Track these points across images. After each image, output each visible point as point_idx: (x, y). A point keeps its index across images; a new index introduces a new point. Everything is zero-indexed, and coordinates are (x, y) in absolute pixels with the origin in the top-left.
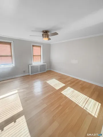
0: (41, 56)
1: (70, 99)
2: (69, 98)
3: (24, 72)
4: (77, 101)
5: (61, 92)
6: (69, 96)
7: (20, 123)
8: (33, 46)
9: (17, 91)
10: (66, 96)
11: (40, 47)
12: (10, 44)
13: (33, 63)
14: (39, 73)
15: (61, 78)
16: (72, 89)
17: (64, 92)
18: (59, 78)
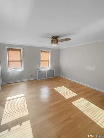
0: (49, 61)
1: (84, 112)
2: (82, 111)
3: (32, 76)
4: (94, 117)
5: (72, 103)
6: (82, 109)
7: (26, 127)
8: (42, 51)
9: (23, 95)
10: (78, 108)
11: (49, 52)
12: (20, 50)
13: (41, 68)
14: (47, 78)
15: (73, 86)
16: (86, 101)
17: (75, 103)
18: (70, 86)
